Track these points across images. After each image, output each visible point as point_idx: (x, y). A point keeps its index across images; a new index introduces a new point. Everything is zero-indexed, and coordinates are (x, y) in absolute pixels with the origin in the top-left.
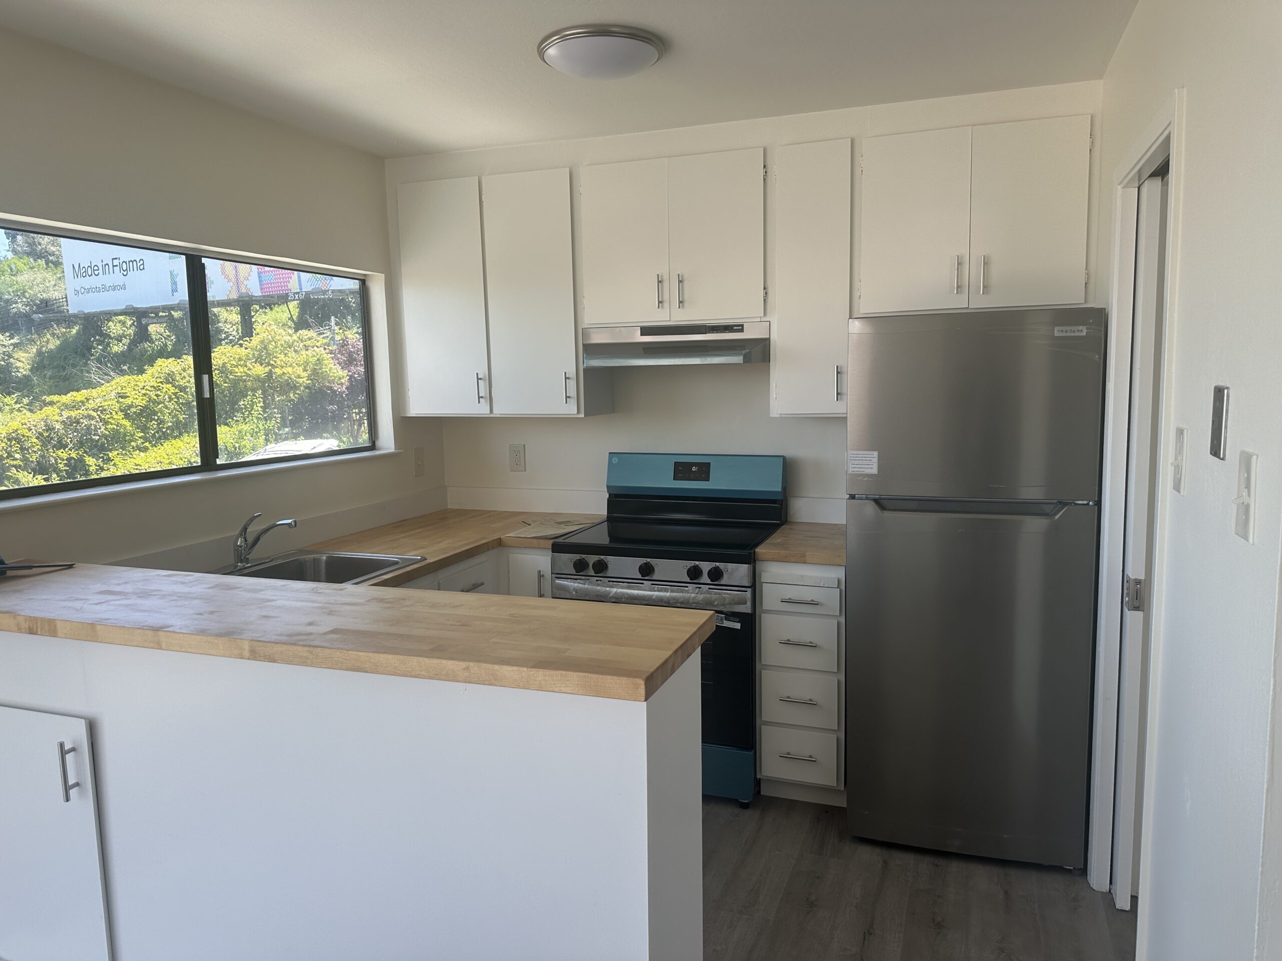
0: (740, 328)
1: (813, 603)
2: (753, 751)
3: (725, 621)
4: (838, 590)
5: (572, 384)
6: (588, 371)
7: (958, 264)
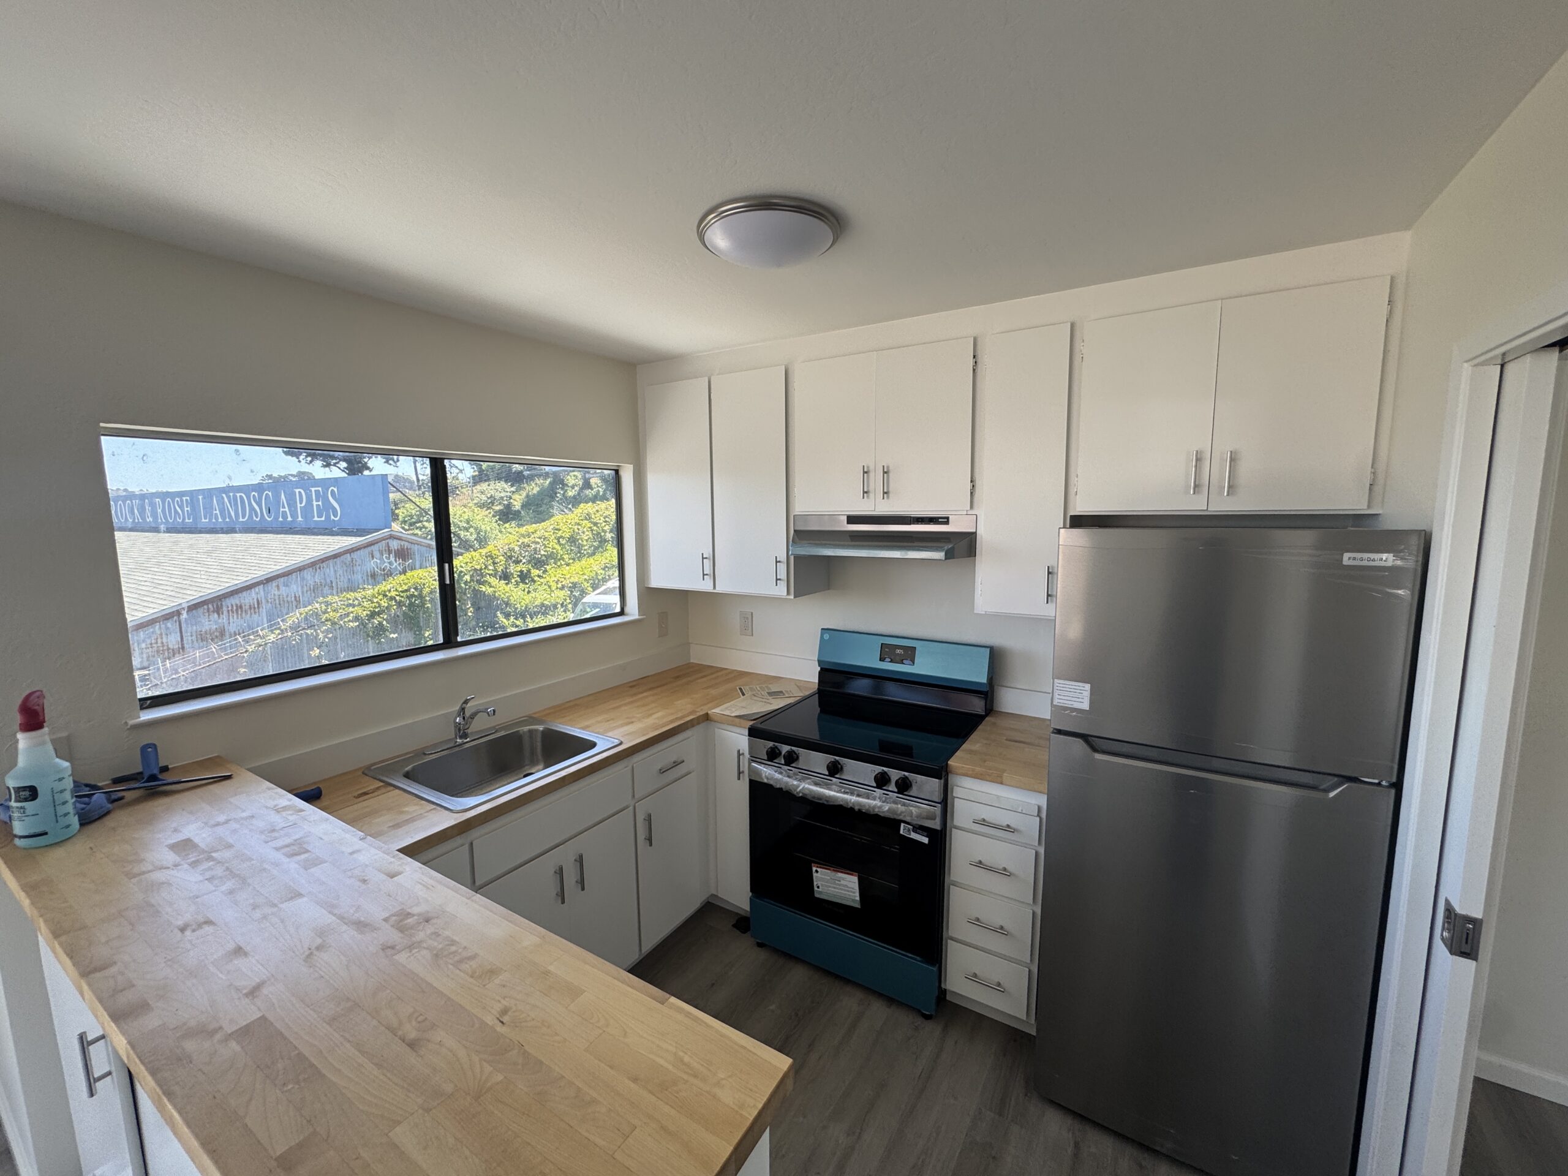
0: (946, 521)
1: (1008, 828)
2: (937, 965)
3: (912, 833)
4: (1038, 819)
5: (782, 568)
6: (797, 558)
7: (1197, 460)
